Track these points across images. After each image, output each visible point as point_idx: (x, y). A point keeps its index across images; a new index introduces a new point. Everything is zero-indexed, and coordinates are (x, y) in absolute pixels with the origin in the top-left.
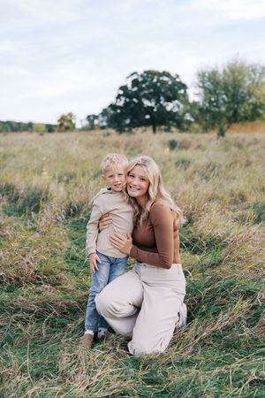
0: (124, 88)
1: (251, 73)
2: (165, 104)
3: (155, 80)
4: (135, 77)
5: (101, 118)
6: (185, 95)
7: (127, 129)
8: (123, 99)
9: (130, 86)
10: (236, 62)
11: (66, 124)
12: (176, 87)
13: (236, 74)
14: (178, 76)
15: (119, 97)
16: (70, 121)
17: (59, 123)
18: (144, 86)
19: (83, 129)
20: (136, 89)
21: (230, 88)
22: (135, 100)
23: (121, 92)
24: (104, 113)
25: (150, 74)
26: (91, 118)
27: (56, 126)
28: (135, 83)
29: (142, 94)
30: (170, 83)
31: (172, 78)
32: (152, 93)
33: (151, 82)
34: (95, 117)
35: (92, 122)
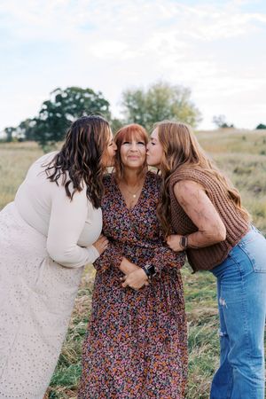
0: (47, 103)
1: (175, 94)
3: (77, 97)
4: (58, 92)
5: (19, 130)
6: (107, 112)
7: (50, 143)
8: (46, 112)
9: (53, 100)
10: (161, 83)
12: (99, 104)
13: (161, 94)
14: (101, 93)
15: (42, 111)
18: (67, 102)
19: (1, 141)
20: (59, 104)
21: (155, 108)
22: (58, 115)
23: (45, 107)
24: (23, 125)
25: (73, 91)
26: (9, 131)
28: (59, 98)
29: (66, 109)
30: (93, 99)
31: (95, 95)
32: (75, 109)
33: (74, 98)
34: (13, 129)
35: (9, 134)
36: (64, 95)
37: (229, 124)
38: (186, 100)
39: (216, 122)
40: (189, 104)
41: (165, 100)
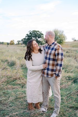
0: (27, 35)
1: (60, 32)
2: (38, 39)
3: (35, 33)
4: (30, 32)
5: (21, 41)
6: (43, 37)
8: (27, 37)
9: (29, 34)
10: (56, 29)
11: (12, 43)
12: (41, 35)
13: (56, 32)
14: (41, 32)
15: (26, 36)
16: (13, 42)
17: (10, 43)
18: (32, 34)
19: (16, 44)
20: (30, 35)
22: (30, 37)
23: (27, 36)
24: (22, 40)
25: (34, 31)
27: (9, 43)
28: (30, 33)
29: (32, 36)
30: (39, 33)
31: (40, 32)
32: (35, 36)
33: (34, 33)
34: (20, 41)
35: (19, 42)
36: (32, 32)
37: (76, 40)
38: (62, 34)
39: (73, 39)
40: (63, 35)
41: (57, 34)
